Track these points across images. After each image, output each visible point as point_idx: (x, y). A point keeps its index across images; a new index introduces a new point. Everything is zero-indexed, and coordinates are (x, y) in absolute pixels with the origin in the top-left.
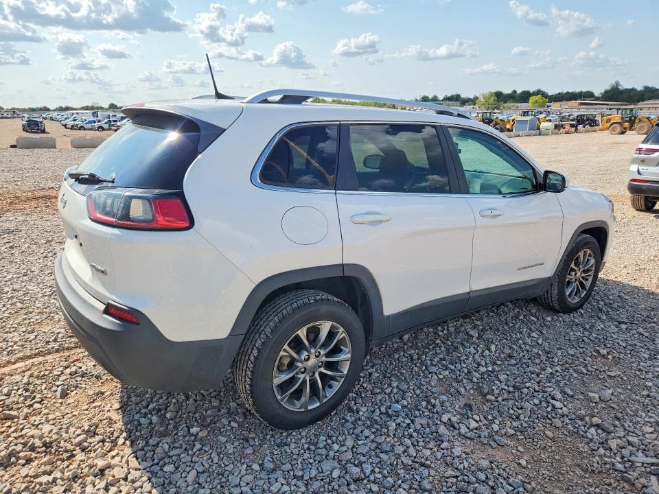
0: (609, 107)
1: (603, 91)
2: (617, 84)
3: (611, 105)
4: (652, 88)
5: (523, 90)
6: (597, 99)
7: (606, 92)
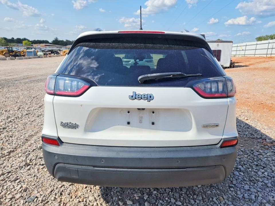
0: (57, 47)
1: (52, 41)
2: (57, 38)
3: (57, 46)
4: (69, 41)
5: (17, 38)
6: (51, 44)
7: (54, 41)
